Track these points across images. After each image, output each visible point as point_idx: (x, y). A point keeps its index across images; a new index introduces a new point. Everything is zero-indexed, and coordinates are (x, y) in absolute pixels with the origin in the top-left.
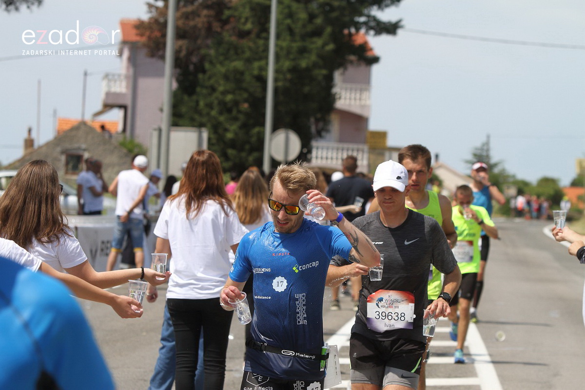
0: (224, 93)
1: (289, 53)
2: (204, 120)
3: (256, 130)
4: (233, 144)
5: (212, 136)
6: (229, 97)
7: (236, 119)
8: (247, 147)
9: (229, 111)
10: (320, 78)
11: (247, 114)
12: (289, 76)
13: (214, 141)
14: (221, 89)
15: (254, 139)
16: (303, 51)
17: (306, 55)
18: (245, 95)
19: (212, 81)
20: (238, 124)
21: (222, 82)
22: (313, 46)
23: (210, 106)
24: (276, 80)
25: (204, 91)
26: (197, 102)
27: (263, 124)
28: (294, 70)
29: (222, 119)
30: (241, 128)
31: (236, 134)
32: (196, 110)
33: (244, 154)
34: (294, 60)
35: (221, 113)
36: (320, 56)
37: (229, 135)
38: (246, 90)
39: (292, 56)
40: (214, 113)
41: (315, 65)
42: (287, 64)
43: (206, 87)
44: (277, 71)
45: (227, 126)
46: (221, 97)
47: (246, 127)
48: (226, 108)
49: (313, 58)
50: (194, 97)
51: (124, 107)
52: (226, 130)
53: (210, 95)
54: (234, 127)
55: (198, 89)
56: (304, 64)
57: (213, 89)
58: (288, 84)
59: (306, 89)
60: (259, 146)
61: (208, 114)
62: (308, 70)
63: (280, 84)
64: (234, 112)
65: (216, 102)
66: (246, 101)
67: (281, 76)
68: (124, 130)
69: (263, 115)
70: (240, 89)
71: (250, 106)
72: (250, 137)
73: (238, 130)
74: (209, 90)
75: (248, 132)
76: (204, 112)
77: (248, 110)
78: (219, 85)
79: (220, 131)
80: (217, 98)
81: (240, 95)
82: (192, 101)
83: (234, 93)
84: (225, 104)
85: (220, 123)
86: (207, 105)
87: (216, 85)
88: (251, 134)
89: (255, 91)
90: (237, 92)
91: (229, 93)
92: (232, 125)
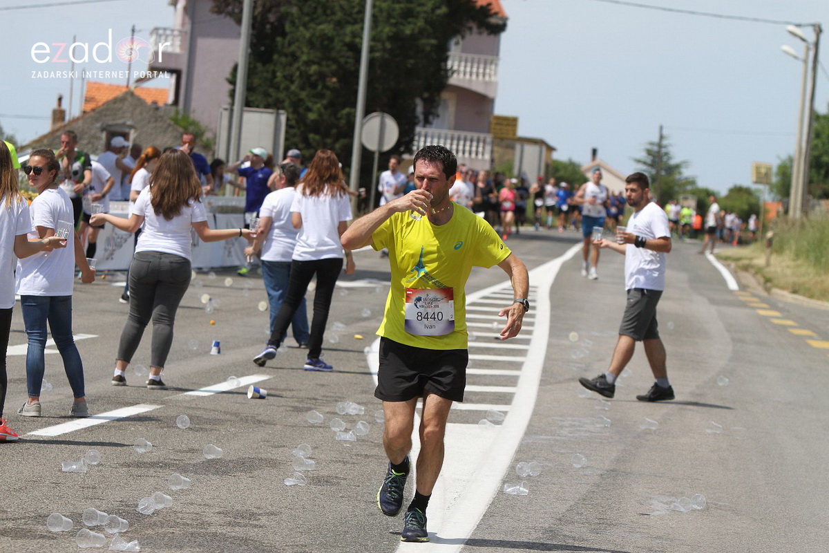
0: (309, 63)
1: (389, 16)
2: (282, 96)
3: (346, 110)
4: (316, 127)
5: (291, 116)
6: (314, 68)
7: (322, 96)
8: (334, 131)
9: (313, 86)
10: (428, 49)
11: (334, 91)
12: (388, 45)
13: (293, 123)
14: (304, 58)
15: (343, 122)
16: (408, 14)
17: (410, 20)
18: (334, 67)
19: (293, 48)
20: (325, 102)
21: (306, 50)
22: (420, 9)
24: (372, 50)
25: (283, 59)
26: (274, 72)
27: (354, 105)
28: (396, 38)
29: (303, 95)
30: (326, 107)
31: (320, 115)
32: (273, 84)
33: (329, 141)
34: (395, 25)
35: (302, 88)
36: (428, 22)
37: (312, 116)
38: (335, 61)
39: (393, 21)
40: (294, 88)
41: (422, 32)
42: (387, 30)
43: (286, 55)
44: (373, 39)
45: (310, 104)
46: (303, 68)
47: (333, 106)
48: (309, 83)
49: (421, 23)
50: (271, 67)
51: (177, 73)
52: (309, 110)
53: (291, 64)
54: (317, 106)
55: (275, 57)
56: (408, 30)
57: (295, 58)
58: (387, 55)
59: (410, 63)
60: (348, 132)
61: (287, 88)
63: (378, 55)
64: (320, 87)
65: (297, 73)
66: (334, 74)
67: (379, 45)
68: (176, 102)
69: (355, 92)
70: (328, 59)
71: (339, 81)
72: (338, 119)
73: (322, 110)
74: (290, 58)
75: (335, 114)
76: (282, 86)
77: (337, 85)
78: (302, 52)
79: (301, 110)
80: (298, 69)
81: (328, 66)
82: (268, 72)
83: (319, 64)
84: (309, 76)
85: (300, 100)
86: (285, 77)
87: (298, 54)
88: (339, 115)
89: (346, 63)
90: (324, 63)
91: (314, 63)
92: (316, 103)
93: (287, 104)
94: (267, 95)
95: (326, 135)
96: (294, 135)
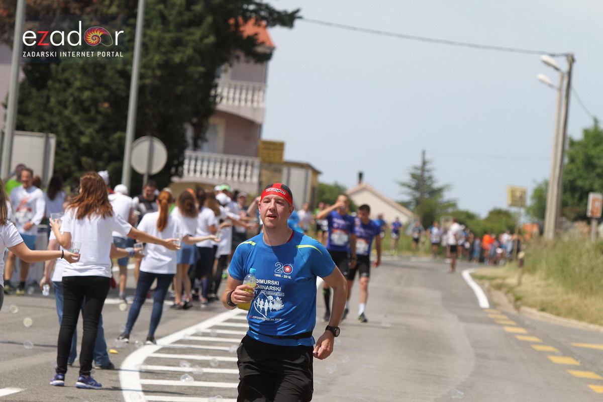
0: (82, 89)
1: (160, 45)
2: (56, 120)
3: (118, 135)
4: (88, 150)
5: (64, 140)
6: (86, 94)
7: (93, 120)
8: (106, 155)
9: (86, 111)
10: (196, 76)
11: (106, 116)
12: (158, 73)
13: (66, 146)
14: (77, 84)
15: (114, 146)
16: (177, 43)
17: (180, 48)
18: (106, 93)
19: (66, 75)
20: (97, 126)
21: (79, 76)
22: (189, 38)
23: (64, 104)
24: (141, 77)
25: (57, 85)
26: (48, 98)
27: (124, 129)
28: (166, 65)
29: (76, 119)
30: (98, 132)
31: (93, 138)
32: (46, 108)
34: (165, 53)
35: (76, 113)
36: (196, 50)
37: (84, 140)
38: (107, 87)
39: (163, 49)
40: (67, 113)
41: (191, 60)
42: (157, 58)
43: (60, 81)
44: (144, 66)
45: (82, 129)
46: (76, 94)
47: (105, 131)
48: (81, 107)
49: (189, 51)
50: (45, 92)
52: (81, 133)
53: (64, 90)
54: (90, 131)
55: (50, 83)
56: (177, 59)
57: (68, 84)
58: (157, 82)
59: (179, 89)
60: (118, 156)
61: (60, 113)
62: (182, 65)
63: (147, 81)
64: (93, 113)
65: (71, 99)
66: (106, 100)
67: (149, 72)
69: (125, 118)
70: (100, 85)
71: (111, 106)
72: (110, 143)
73: (94, 134)
74: (63, 85)
75: (106, 138)
76: (56, 111)
77: (109, 111)
78: (76, 79)
79: (74, 134)
80: (72, 94)
81: (100, 92)
82: (42, 97)
83: (92, 90)
84: (82, 102)
85: (73, 125)
86: (59, 103)
87: (72, 80)
88: (111, 139)
89: (118, 89)
90: (96, 89)
91: (87, 89)
92: (89, 127)
93: (60, 128)
94: (41, 119)
95: (97, 158)
96: (67, 158)
